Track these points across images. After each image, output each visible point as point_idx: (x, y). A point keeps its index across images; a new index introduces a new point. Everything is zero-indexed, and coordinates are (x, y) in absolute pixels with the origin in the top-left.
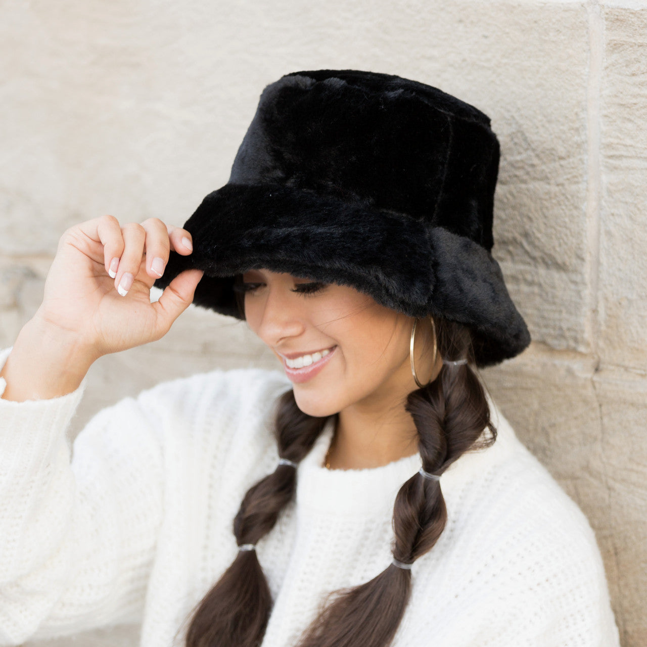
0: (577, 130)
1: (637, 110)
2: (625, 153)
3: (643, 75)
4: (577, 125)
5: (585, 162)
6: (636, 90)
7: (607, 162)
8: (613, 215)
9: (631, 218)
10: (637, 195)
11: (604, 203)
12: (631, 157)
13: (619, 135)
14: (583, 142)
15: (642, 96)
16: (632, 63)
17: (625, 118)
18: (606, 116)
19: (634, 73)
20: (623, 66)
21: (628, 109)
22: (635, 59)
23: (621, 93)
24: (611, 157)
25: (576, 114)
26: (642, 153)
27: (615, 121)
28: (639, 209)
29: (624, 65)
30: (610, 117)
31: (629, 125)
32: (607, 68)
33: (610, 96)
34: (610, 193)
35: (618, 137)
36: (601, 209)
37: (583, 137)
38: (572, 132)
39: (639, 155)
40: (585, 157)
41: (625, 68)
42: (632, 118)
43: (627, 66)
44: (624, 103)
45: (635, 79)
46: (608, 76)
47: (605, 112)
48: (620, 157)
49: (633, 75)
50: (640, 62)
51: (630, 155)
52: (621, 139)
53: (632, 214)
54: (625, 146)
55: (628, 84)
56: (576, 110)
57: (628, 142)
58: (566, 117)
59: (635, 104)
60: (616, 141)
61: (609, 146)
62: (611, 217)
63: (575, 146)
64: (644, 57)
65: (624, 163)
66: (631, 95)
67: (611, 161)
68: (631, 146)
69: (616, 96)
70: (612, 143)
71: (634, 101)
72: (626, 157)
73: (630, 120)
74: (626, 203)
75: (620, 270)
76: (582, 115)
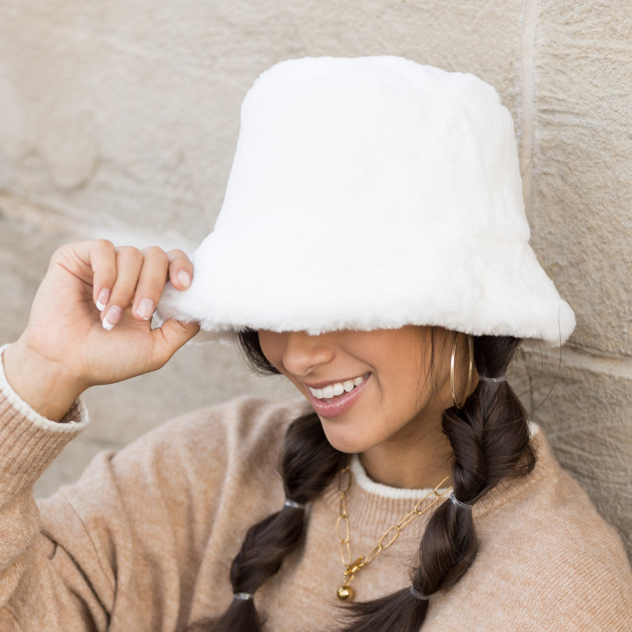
0: (511, 80)
1: (570, 62)
2: (557, 108)
3: (576, 24)
4: (512, 76)
5: (519, 115)
6: (569, 40)
7: (540, 117)
8: (545, 174)
9: (562, 178)
10: (569, 153)
11: (536, 161)
12: (563, 112)
13: (553, 88)
14: (517, 95)
15: (575, 47)
16: (566, 11)
17: (558, 70)
18: (539, 67)
19: (567, 21)
20: (558, 14)
21: (561, 61)
22: (568, 6)
23: (555, 43)
24: (544, 111)
25: (511, 63)
26: (574, 108)
27: (548, 73)
28: (570, 169)
29: (558, 12)
30: (543, 68)
31: (562, 78)
32: (541, 15)
33: (544, 46)
34: (543, 150)
35: (551, 90)
36: (534, 167)
37: (517, 89)
38: (507, 82)
39: (571, 111)
40: (519, 110)
41: (559, 16)
42: (565, 70)
43: (561, 14)
44: (557, 54)
45: (567, 28)
46: (542, 23)
47: (539, 63)
48: (553, 112)
49: (567, 23)
50: (573, 10)
51: (562, 110)
52: (554, 93)
53: (564, 174)
54: (558, 100)
55: (561, 32)
56: (510, 59)
57: (561, 95)
58: (501, 66)
59: (568, 55)
60: (549, 94)
61: (542, 99)
62: (544, 176)
63: (509, 98)
64: (577, 5)
65: (557, 118)
66: (564, 45)
67: (544, 116)
68: (563, 100)
69: (550, 46)
70: (545, 97)
71: (567, 52)
72: (559, 112)
73: (563, 72)
74: (558, 161)
76: (517, 65)
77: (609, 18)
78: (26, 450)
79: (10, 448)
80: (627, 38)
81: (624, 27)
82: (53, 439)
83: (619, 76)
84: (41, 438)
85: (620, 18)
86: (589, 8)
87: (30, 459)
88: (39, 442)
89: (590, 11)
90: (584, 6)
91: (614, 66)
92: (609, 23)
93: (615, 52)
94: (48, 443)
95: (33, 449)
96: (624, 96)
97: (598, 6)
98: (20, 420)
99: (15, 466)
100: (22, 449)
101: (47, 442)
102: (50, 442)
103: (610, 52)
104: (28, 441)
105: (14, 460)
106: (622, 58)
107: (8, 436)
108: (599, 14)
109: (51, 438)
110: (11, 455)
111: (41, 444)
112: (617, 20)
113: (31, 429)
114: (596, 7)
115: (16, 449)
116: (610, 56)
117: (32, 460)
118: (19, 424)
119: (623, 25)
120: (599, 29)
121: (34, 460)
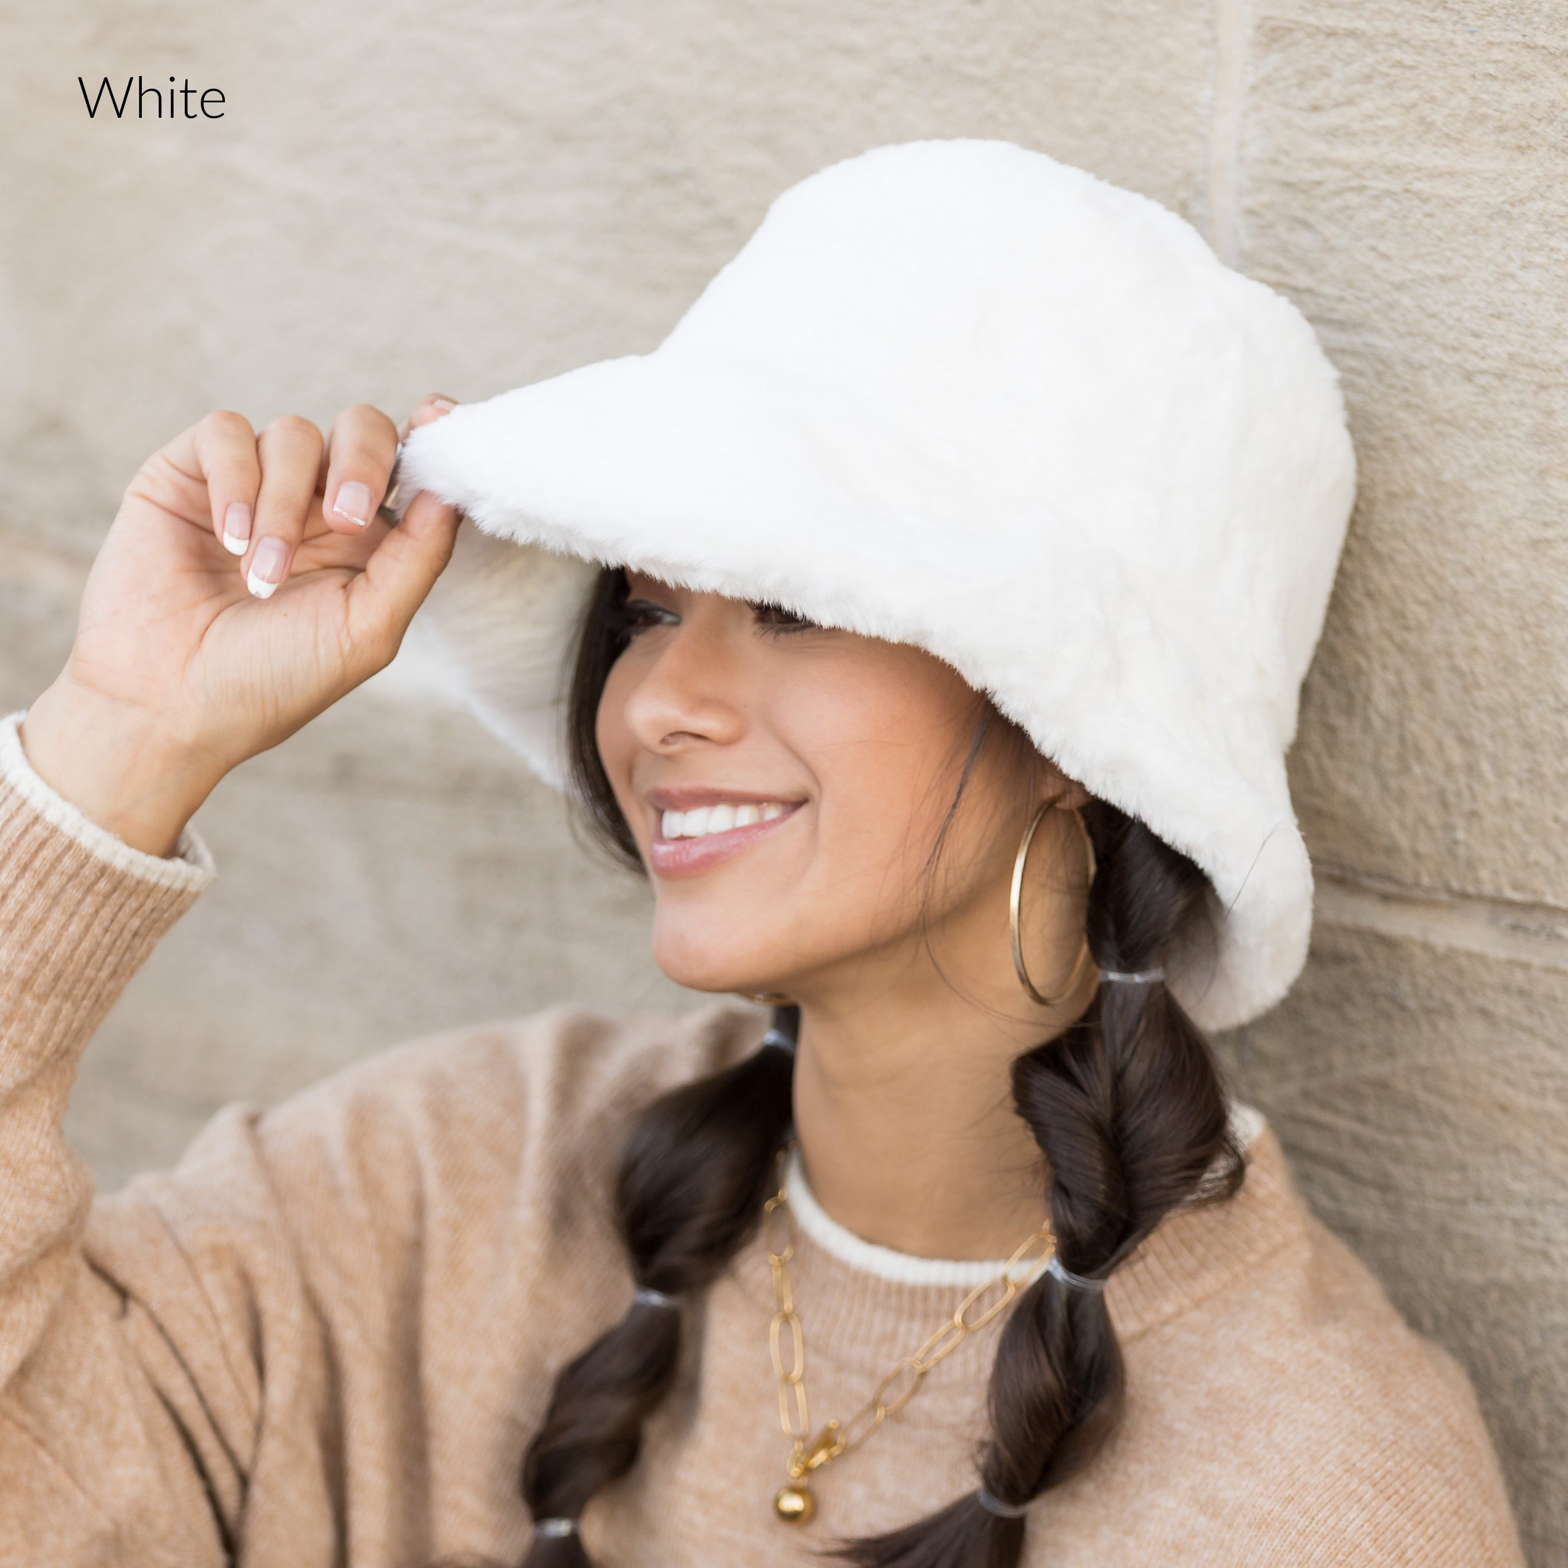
1: (1324, 199)
3: (1337, 109)
6: (1319, 148)
13: (1284, 264)
15: (1334, 163)
16: (1313, 79)
17: (1296, 220)
18: (1251, 212)
19: (1317, 103)
20: (1292, 86)
21: (1302, 197)
22: (1318, 67)
23: (1287, 154)
26: (1334, 309)
27: (1271, 226)
29: (1294, 81)
30: (1260, 216)
31: (1305, 239)
32: (1254, 88)
33: (1261, 161)
35: (1278, 270)
39: (1327, 315)
41: (1294, 91)
42: (1311, 219)
43: (1301, 85)
44: (1291, 180)
45: (1316, 118)
46: (1257, 109)
47: (1249, 202)
49: (1316, 108)
50: (1329, 76)
52: (1286, 275)
54: (1297, 292)
55: (1303, 130)
57: (1304, 282)
59: (1319, 183)
60: (1273, 276)
64: (1339, 64)
66: (1310, 160)
68: (1309, 291)
69: (1274, 162)
71: (1316, 175)
73: (1306, 225)
77: (1415, 94)
78: (74, 928)
79: (37, 926)
80: (1458, 141)
81: (1450, 115)
82: (133, 903)
83: (1439, 233)
84: (107, 896)
85: (1439, 94)
86: (1367, 70)
87: (81, 954)
88: (103, 905)
89: (1368, 78)
91: (1427, 208)
92: (1414, 106)
93: (1431, 176)
94: (121, 914)
95: (88, 928)
96: (1451, 279)
97: (1389, 67)
98: (60, 850)
99: (47, 973)
100: (64, 927)
101: (120, 909)
102: (126, 909)
103: (1418, 175)
104: (80, 902)
105: (45, 958)
106: (1447, 189)
107: (32, 896)
108: (1391, 86)
109: (130, 895)
110: (38, 943)
111: (106, 913)
112: (1433, 99)
113: (86, 871)
114: (1384, 68)
115: (50, 927)
116: (1418, 186)
117: (84, 959)
118: (59, 858)
119: (1447, 111)
120: (1391, 121)
121: (89, 959)
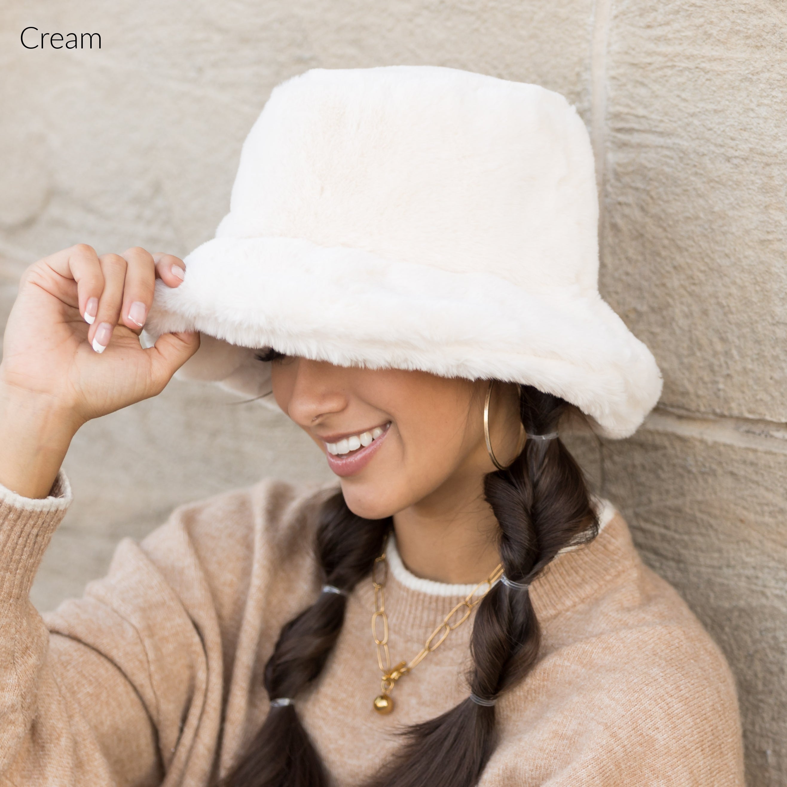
0: (578, 94)
1: (653, 71)
2: (636, 126)
3: (660, 27)
4: (578, 88)
6: (651, 46)
7: (615, 137)
8: (620, 204)
9: (642, 209)
10: (651, 179)
11: (609, 189)
12: (644, 131)
13: (630, 103)
15: (659, 54)
16: (648, 12)
17: (637, 82)
18: (614, 78)
19: (649, 24)
20: (636, 16)
21: (641, 70)
22: (650, 7)
23: (633, 49)
24: (619, 130)
25: (578, 74)
26: (657, 126)
27: (624, 85)
28: (652, 198)
29: (638, 13)
30: (618, 80)
31: (642, 91)
32: (616, 17)
33: (620, 53)
34: (618, 176)
35: (628, 106)
36: (606, 196)
37: (586, 105)
39: (654, 129)
41: (637, 18)
42: (646, 82)
43: (641, 15)
44: (636, 62)
45: (649, 32)
46: (617, 27)
47: (613, 73)
48: (630, 131)
49: (649, 27)
50: (656, 11)
51: (642, 128)
52: (632, 108)
53: (644, 204)
54: (637, 116)
55: (641, 37)
56: (577, 69)
57: (641, 111)
58: (565, 78)
59: (650, 64)
60: (625, 110)
61: (617, 116)
62: (618, 207)
64: (662, 5)
65: (635, 138)
66: (645, 52)
67: (620, 136)
68: (644, 117)
69: (626, 53)
70: (621, 113)
71: (648, 60)
72: (638, 131)
73: (643, 84)
74: (637, 189)
75: (627, 274)
76: (585, 76)
77: (702, 20)
80: (724, 43)
81: (721, 30)
83: (714, 88)
85: (715, 20)
86: (676, 8)
89: (678, 12)
90: (670, 6)
91: (707, 76)
92: (701, 26)
93: (710, 60)
96: (720, 111)
97: (689, 6)
103: (703, 60)
106: (718, 67)
108: (689, 16)
109: (28, 519)
112: (712, 23)
114: (686, 7)
116: (703, 65)
119: (719, 28)
120: (689, 33)
